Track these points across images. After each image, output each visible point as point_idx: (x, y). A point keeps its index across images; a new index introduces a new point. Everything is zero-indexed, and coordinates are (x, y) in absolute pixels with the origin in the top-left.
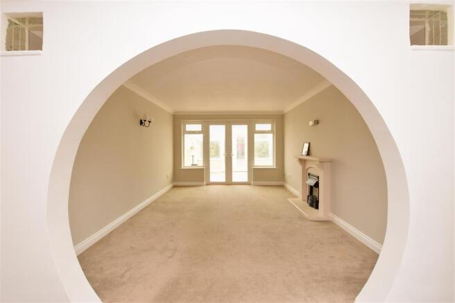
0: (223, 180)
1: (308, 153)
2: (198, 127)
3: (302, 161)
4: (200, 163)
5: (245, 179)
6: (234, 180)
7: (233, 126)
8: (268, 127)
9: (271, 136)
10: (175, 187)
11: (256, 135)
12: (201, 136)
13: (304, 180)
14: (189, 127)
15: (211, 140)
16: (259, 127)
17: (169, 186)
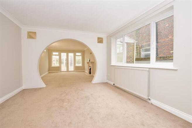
0: (66, 70)
1: (89, 61)
2: (57, 53)
3: (88, 63)
4: (58, 65)
5: (73, 70)
6: (69, 70)
7: (69, 54)
8: (80, 54)
9: (81, 57)
10: (49, 73)
11: (76, 57)
12: (58, 56)
13: (88, 68)
14: (54, 53)
15: (62, 58)
16: (77, 54)
17: (47, 72)
